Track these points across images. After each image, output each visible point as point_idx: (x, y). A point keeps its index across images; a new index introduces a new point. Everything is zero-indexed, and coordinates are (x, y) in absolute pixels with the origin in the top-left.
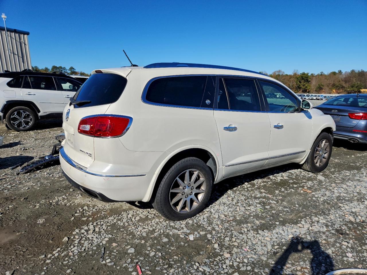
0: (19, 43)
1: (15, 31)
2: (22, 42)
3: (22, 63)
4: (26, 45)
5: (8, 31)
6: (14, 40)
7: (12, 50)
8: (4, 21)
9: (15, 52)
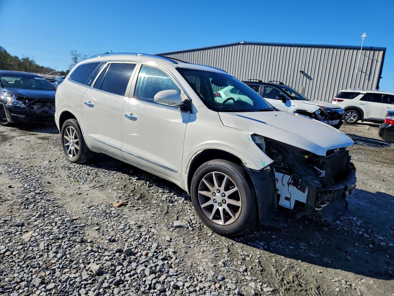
0: (371, 60)
1: (371, 49)
2: (375, 59)
3: (367, 81)
4: (378, 62)
5: (363, 49)
6: (368, 58)
7: (361, 69)
8: (362, 40)
9: (363, 70)
